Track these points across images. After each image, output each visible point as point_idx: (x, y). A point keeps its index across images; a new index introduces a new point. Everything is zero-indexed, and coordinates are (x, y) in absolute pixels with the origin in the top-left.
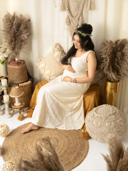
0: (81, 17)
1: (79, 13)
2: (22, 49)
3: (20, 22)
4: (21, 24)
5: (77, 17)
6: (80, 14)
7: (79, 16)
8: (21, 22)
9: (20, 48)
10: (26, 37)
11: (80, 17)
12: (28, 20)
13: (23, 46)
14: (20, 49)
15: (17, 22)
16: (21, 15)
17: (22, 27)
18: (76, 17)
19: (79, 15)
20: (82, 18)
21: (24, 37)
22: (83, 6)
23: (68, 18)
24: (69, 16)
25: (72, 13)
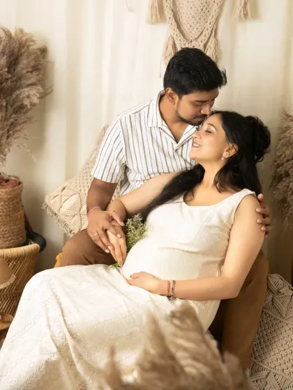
0: (212, 39)
1: (209, 26)
2: (15, 136)
3: (16, 50)
4: (21, 55)
5: (200, 40)
6: (210, 30)
7: (207, 36)
8: (19, 50)
9: (8, 131)
10: (35, 100)
11: (209, 38)
12: (39, 49)
13: (18, 128)
14: (8, 137)
15: (10, 47)
16: (21, 31)
17: (24, 63)
18: (196, 39)
19: (207, 33)
20: (217, 44)
21: (28, 97)
22: (221, 8)
23: (171, 43)
24: (175, 37)
25: (186, 27)
